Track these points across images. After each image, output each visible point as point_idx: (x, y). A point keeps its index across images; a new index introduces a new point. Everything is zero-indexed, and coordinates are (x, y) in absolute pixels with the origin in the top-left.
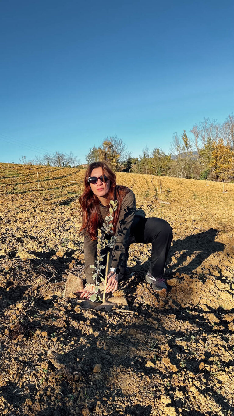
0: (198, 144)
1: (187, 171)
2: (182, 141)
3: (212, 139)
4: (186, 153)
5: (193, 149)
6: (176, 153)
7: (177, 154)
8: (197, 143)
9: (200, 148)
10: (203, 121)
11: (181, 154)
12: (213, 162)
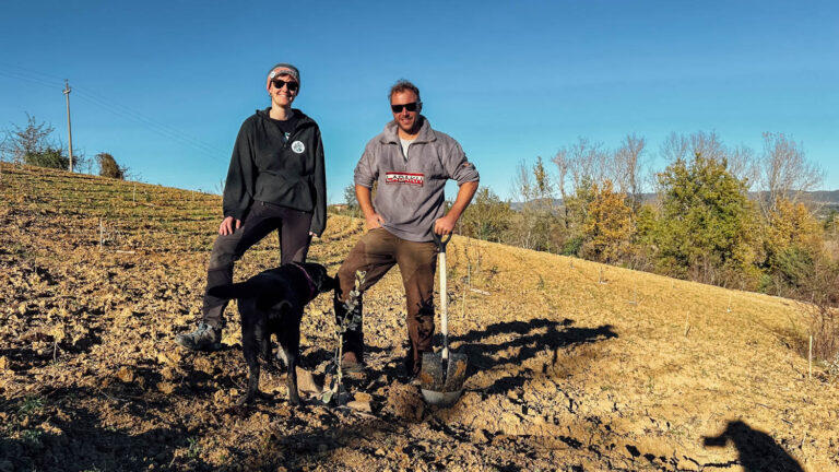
0: (564, 187)
1: (538, 235)
2: (535, 177)
3: (592, 177)
4: (539, 201)
5: (553, 194)
6: (522, 199)
7: (522, 201)
8: (562, 183)
9: (568, 194)
10: (577, 143)
11: (529, 203)
12: (590, 224)
